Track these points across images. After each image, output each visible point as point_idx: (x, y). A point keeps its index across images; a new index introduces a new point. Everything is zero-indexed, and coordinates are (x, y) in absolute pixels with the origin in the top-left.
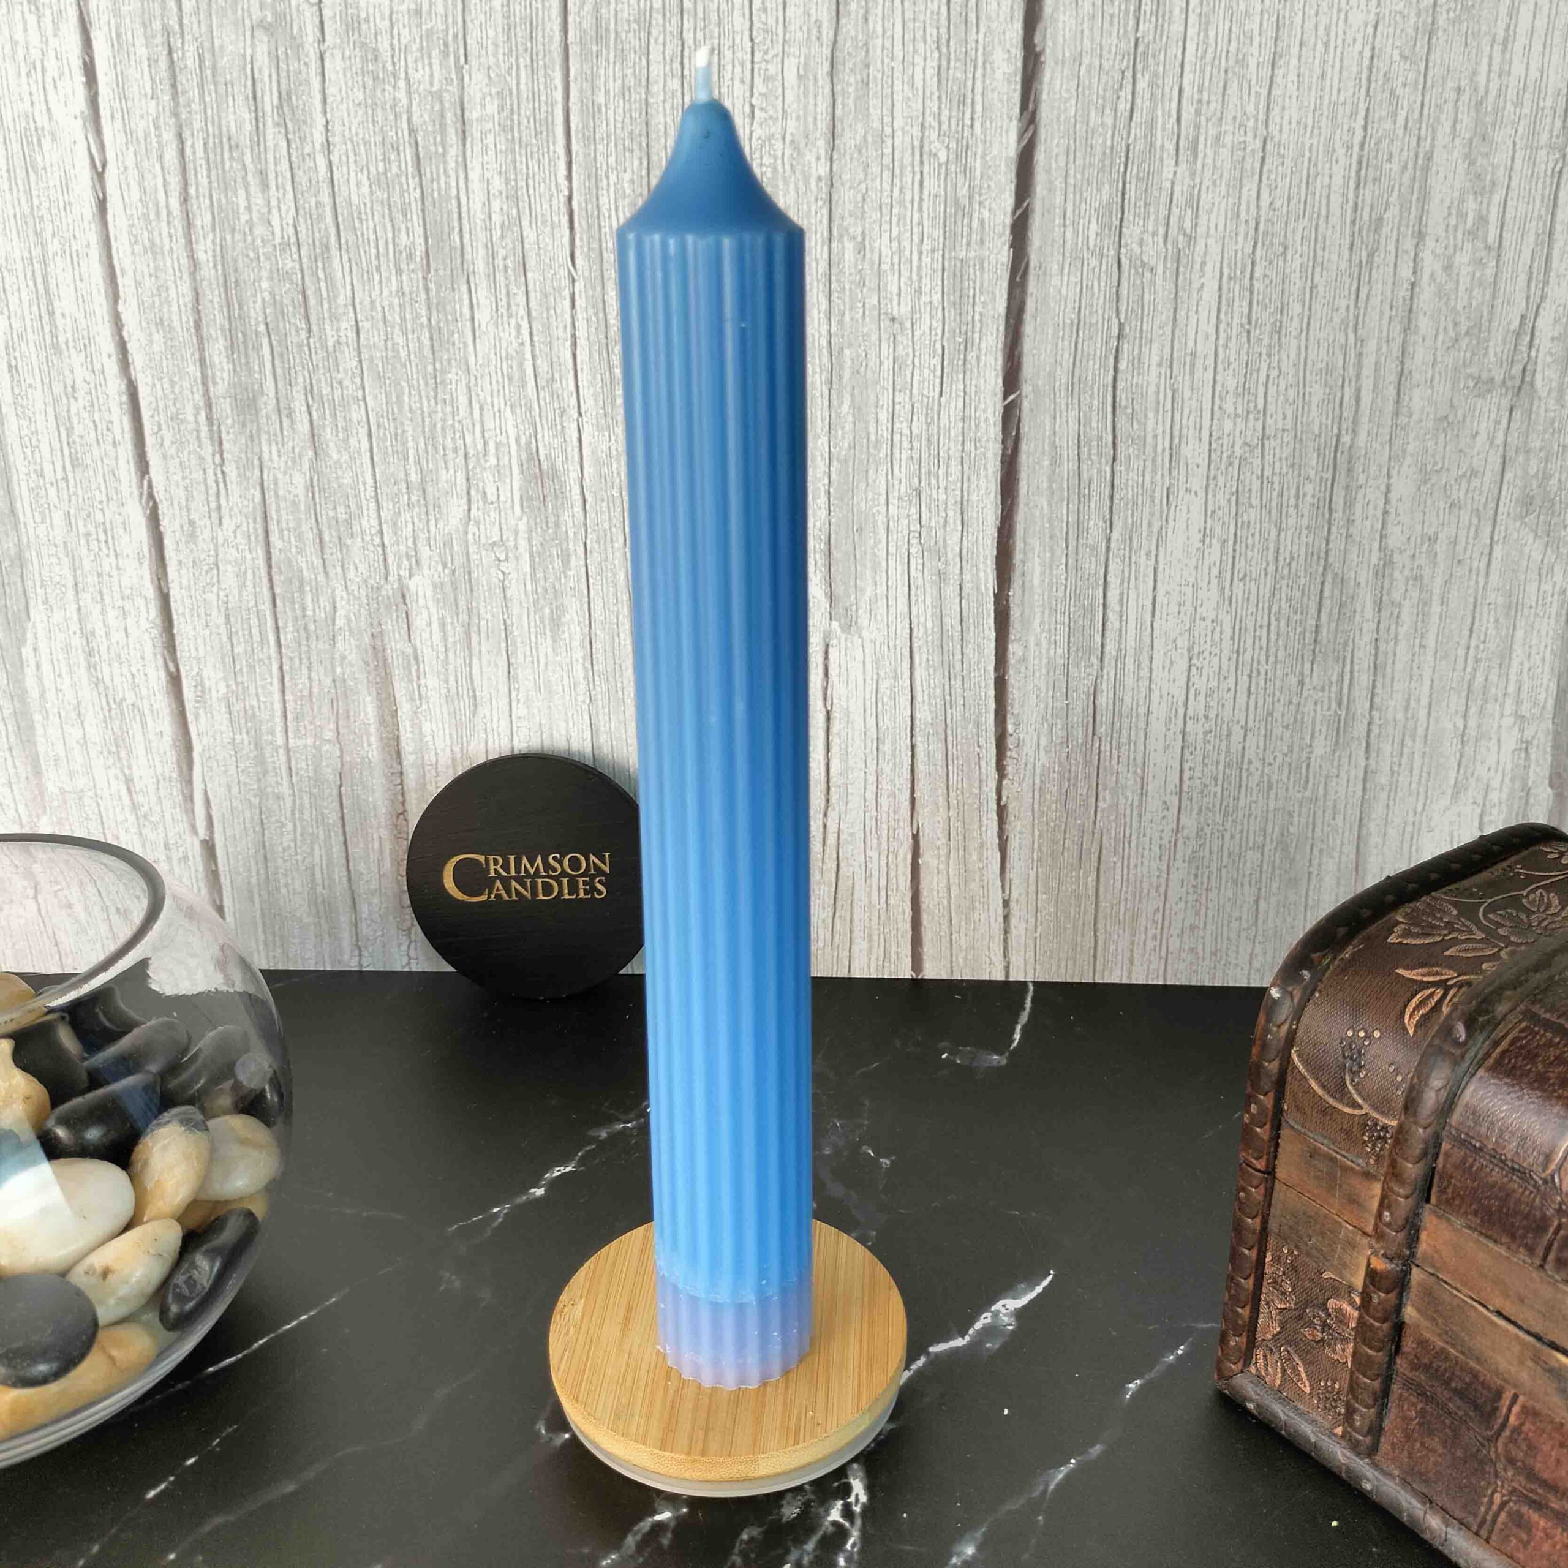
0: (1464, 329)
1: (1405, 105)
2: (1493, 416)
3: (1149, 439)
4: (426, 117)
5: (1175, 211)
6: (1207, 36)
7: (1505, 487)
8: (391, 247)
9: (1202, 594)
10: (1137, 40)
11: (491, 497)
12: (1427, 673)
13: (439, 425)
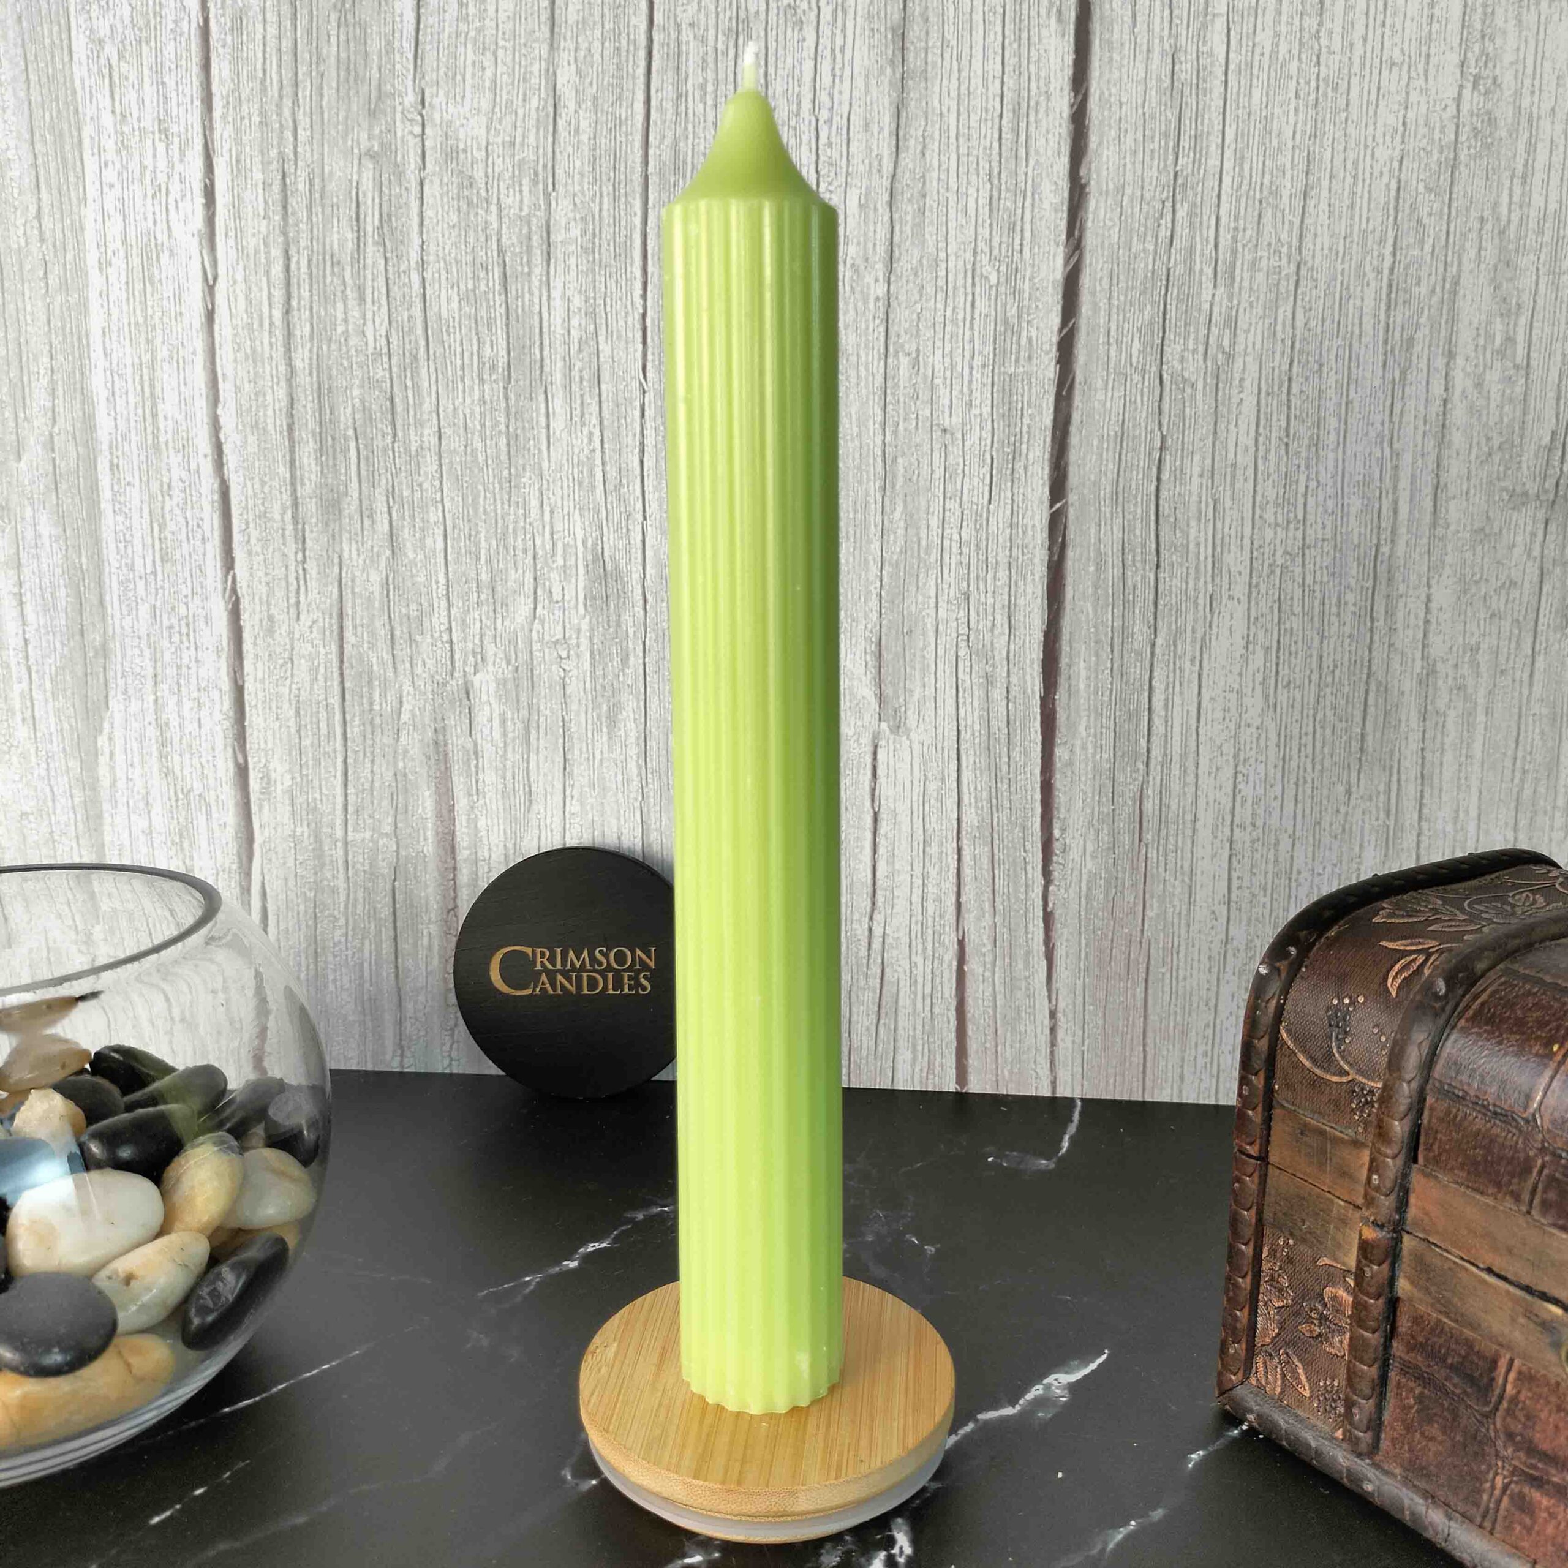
0: (1496, 443)
1: (1432, 232)
2: (1529, 528)
3: (1192, 546)
4: (514, 239)
5: (1215, 331)
6: (1242, 169)
7: (1543, 599)
8: (475, 358)
9: (1247, 701)
10: (1176, 174)
11: (557, 596)
12: (1475, 784)
13: (511, 527)
